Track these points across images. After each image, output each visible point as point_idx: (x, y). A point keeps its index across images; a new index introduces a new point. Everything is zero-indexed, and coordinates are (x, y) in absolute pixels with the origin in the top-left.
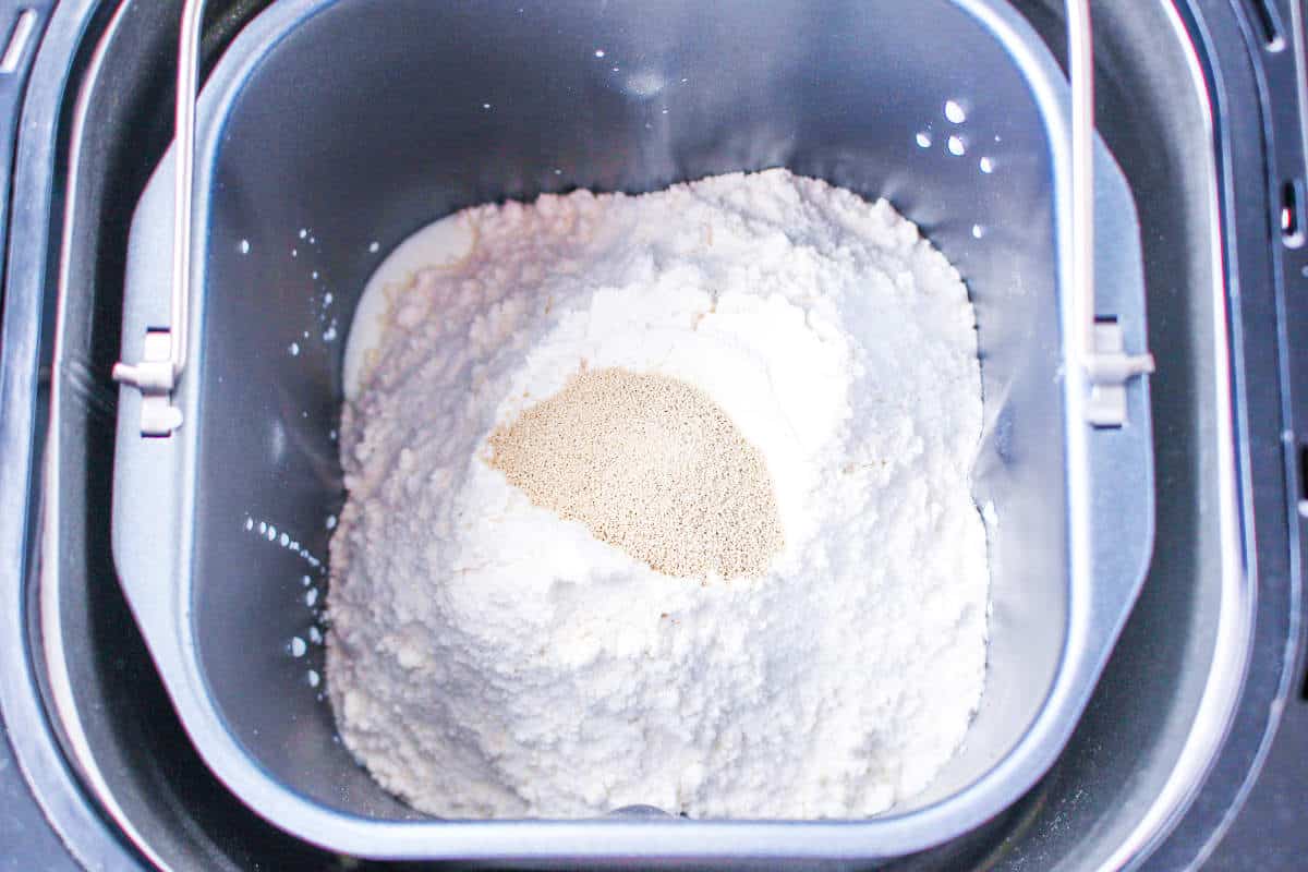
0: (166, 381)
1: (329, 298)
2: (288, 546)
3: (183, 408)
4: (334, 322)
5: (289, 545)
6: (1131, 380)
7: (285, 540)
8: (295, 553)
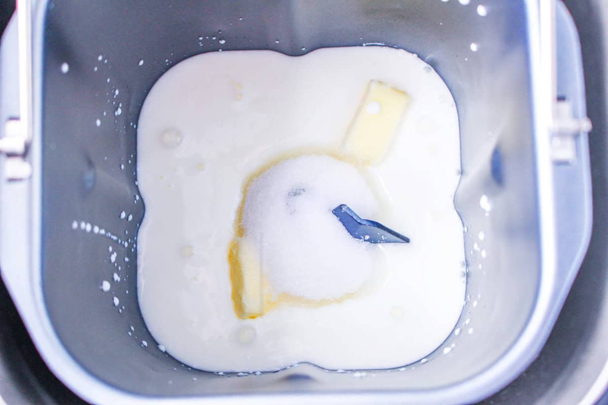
0: (19, 148)
1: (117, 92)
2: (99, 233)
3: (31, 163)
4: (120, 105)
5: (99, 231)
6: (576, 136)
7: (96, 229)
8: (104, 236)
